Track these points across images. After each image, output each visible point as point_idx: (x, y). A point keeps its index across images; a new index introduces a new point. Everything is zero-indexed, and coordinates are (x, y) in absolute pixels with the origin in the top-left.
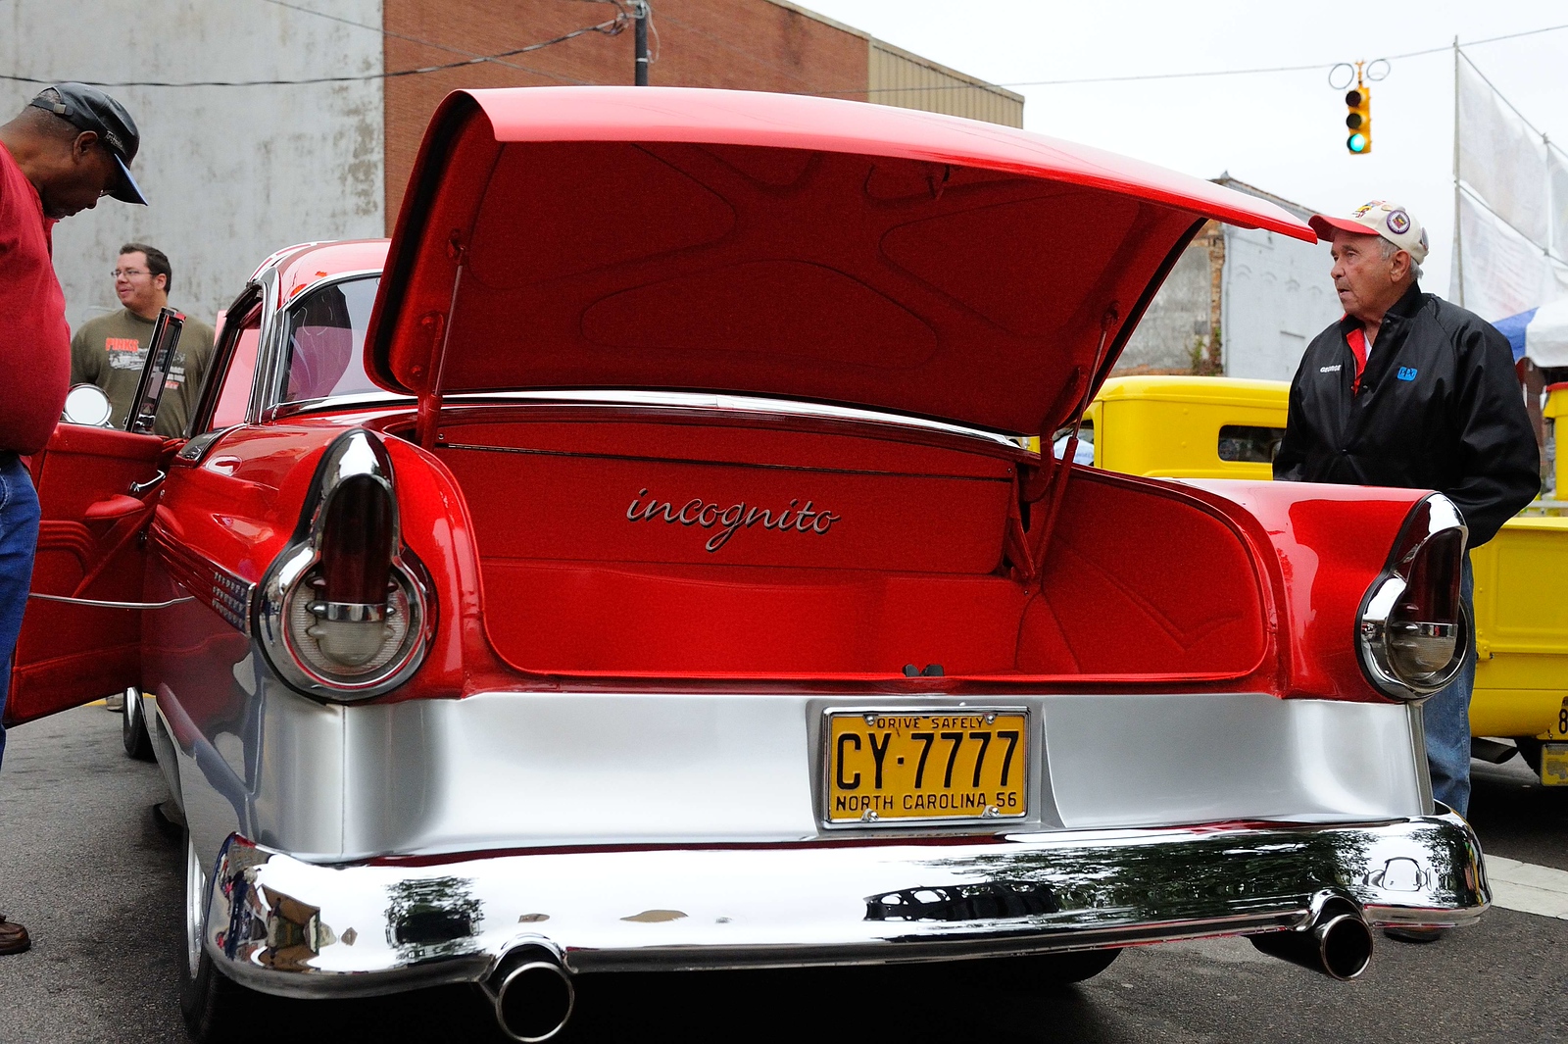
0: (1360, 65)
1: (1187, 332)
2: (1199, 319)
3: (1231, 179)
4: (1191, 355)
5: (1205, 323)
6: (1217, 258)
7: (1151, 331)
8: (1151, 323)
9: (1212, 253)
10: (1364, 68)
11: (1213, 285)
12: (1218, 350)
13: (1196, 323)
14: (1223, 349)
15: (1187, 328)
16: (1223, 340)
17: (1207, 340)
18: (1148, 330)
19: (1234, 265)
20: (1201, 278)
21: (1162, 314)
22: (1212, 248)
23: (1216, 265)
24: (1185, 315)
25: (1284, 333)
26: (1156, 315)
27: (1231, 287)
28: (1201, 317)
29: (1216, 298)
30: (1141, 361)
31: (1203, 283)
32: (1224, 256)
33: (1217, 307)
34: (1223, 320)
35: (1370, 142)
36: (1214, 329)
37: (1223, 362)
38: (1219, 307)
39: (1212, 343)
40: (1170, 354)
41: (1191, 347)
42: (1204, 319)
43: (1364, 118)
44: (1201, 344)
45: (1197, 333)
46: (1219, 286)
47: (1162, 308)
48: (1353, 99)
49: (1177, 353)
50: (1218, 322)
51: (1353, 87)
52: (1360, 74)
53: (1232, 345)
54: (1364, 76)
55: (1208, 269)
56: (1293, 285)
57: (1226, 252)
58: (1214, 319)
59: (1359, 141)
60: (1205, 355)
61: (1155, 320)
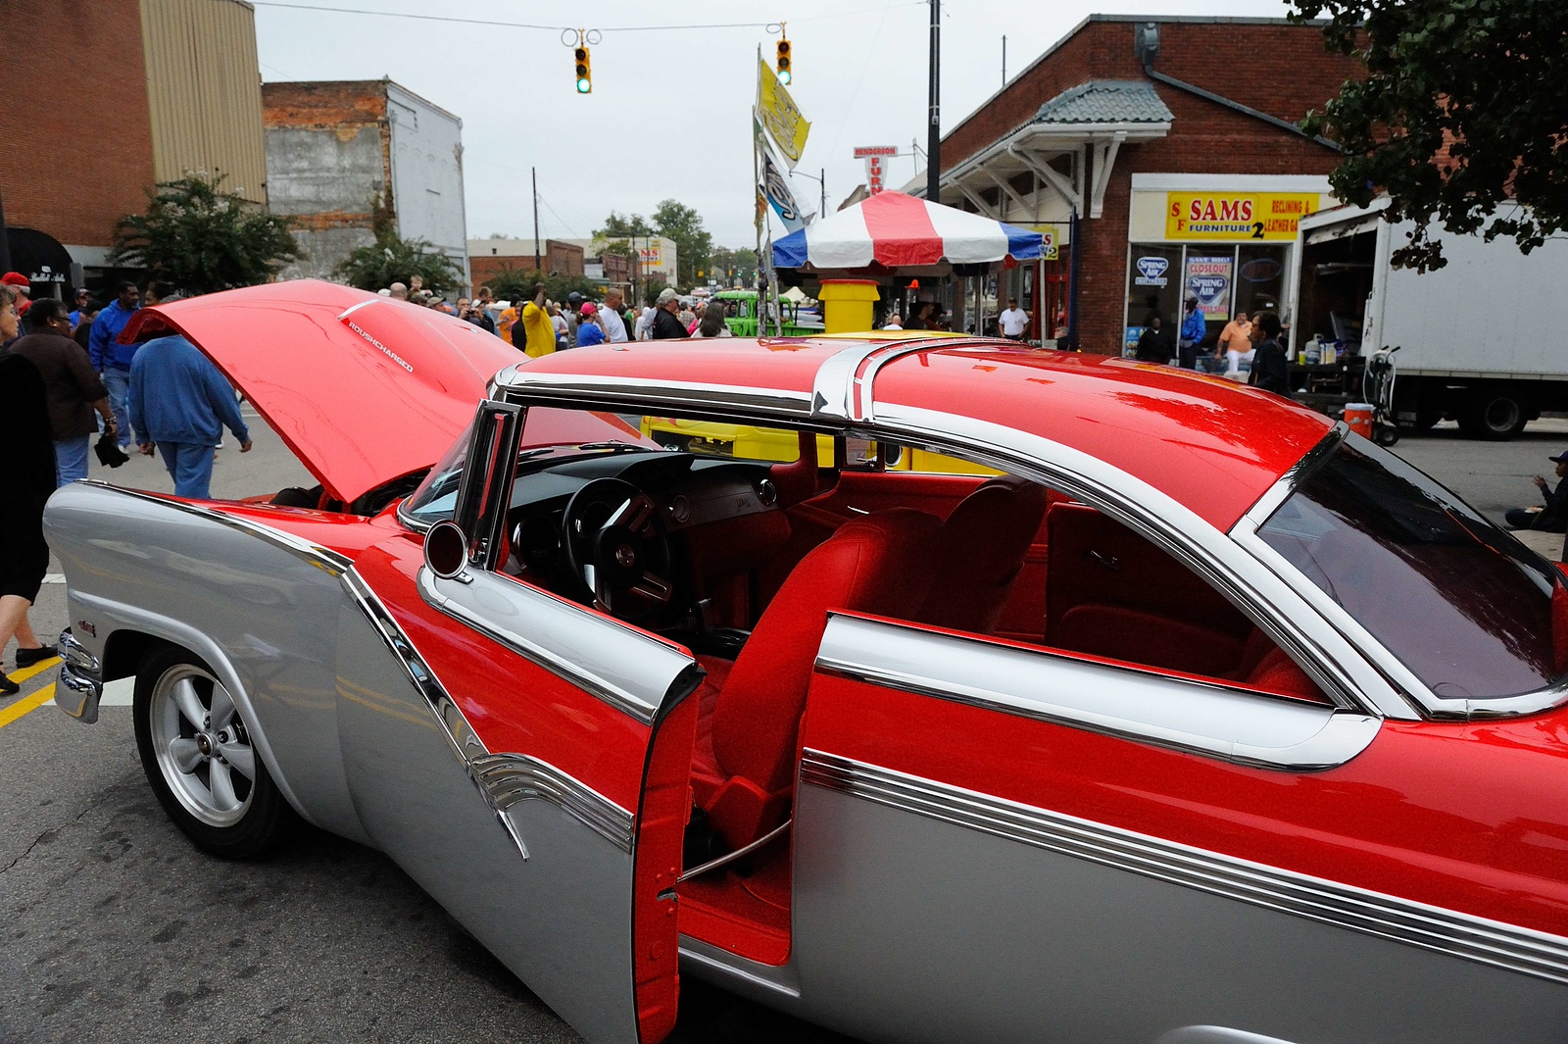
0: (582, 31)
1: (368, 188)
2: (376, 179)
3: (390, 81)
4: (372, 204)
5: (380, 182)
6: (386, 137)
7: (342, 186)
8: (341, 180)
9: (381, 133)
10: (585, 34)
11: (384, 156)
12: (391, 201)
13: (374, 182)
14: (394, 201)
15: (368, 185)
16: (394, 194)
17: (382, 194)
18: (339, 185)
19: (397, 142)
20: (375, 150)
21: (349, 174)
22: (381, 129)
23: (384, 142)
24: (365, 175)
25: (428, 190)
26: (344, 175)
27: (396, 158)
28: (377, 178)
29: (387, 164)
30: (335, 207)
31: (377, 154)
32: (390, 136)
33: (388, 171)
34: (393, 181)
35: (590, 86)
36: (387, 187)
37: (395, 210)
38: (389, 171)
39: (386, 196)
40: (356, 203)
41: (372, 199)
42: (379, 179)
43: (586, 66)
44: (378, 197)
45: (375, 189)
46: (389, 157)
47: (348, 170)
48: (581, 55)
49: (362, 203)
50: (390, 182)
51: (578, 46)
52: (582, 37)
53: (399, 198)
54: (585, 40)
55: (380, 145)
56: (431, 157)
57: (391, 133)
58: (387, 180)
59: (584, 85)
60: (382, 205)
61: (343, 178)
